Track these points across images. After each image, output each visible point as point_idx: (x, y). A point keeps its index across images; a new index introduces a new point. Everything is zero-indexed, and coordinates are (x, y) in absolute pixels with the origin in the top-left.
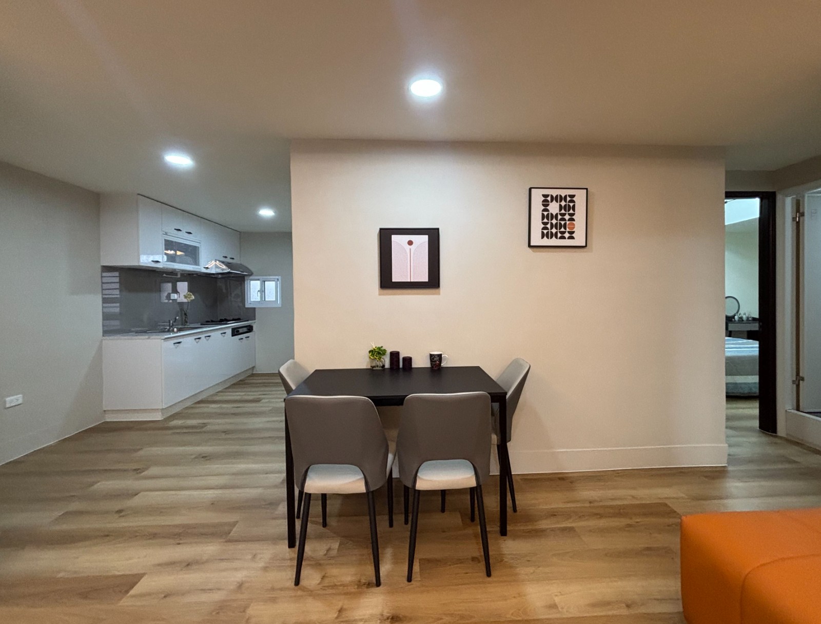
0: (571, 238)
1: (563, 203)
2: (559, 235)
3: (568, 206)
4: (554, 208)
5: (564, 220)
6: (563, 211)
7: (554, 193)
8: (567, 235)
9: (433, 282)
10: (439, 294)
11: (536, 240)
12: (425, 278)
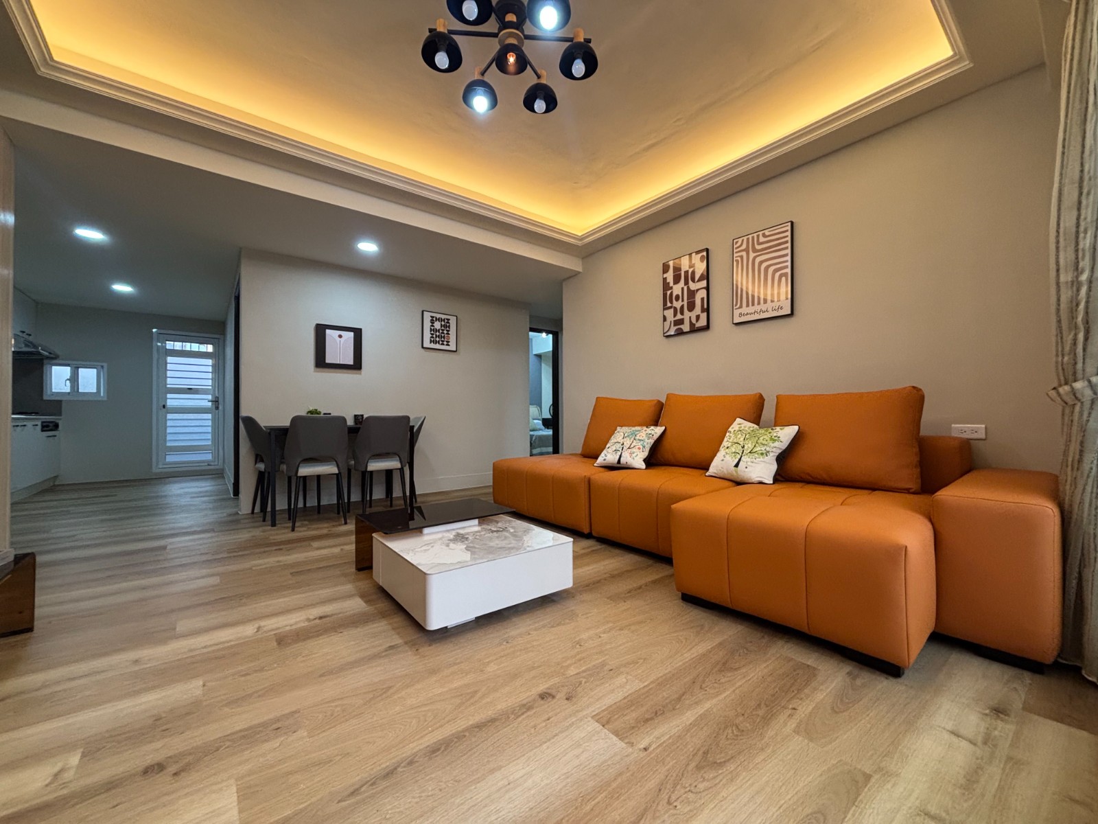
0: (448, 345)
1: (443, 323)
2: (441, 342)
3: (446, 326)
4: (437, 325)
5: (444, 333)
6: (443, 328)
7: (438, 316)
8: (445, 343)
9: (357, 365)
10: (360, 374)
11: (427, 344)
12: (351, 362)
